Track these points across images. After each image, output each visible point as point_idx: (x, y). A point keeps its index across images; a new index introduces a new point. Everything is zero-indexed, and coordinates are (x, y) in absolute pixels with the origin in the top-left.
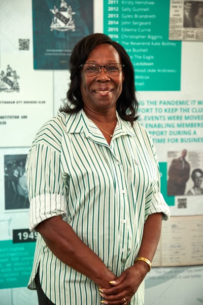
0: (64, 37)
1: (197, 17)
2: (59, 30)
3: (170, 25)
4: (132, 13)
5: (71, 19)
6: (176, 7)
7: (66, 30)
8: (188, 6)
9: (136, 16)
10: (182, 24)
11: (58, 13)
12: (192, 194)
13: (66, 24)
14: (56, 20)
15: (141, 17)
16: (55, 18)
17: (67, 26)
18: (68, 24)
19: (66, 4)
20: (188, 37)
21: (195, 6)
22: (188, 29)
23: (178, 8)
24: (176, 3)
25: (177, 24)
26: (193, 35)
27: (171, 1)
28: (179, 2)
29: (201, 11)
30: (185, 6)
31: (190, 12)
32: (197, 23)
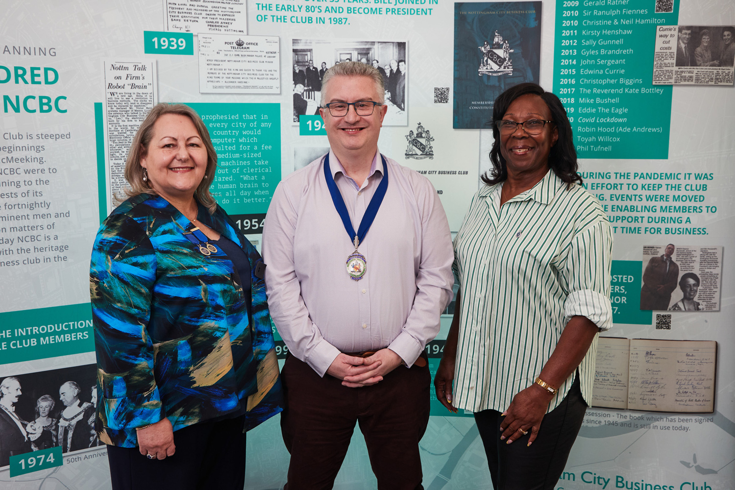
0: (497, 84)
4: (598, 47)
5: (507, 59)
6: (666, 36)
7: (500, 74)
8: (686, 34)
9: (603, 52)
10: (674, 61)
11: (489, 52)
12: (680, 309)
13: (500, 66)
14: (487, 61)
15: (610, 52)
16: (486, 58)
17: (502, 69)
18: (503, 67)
19: (501, 38)
20: (683, 80)
21: (695, 34)
22: (683, 68)
23: (669, 38)
24: (665, 30)
25: (666, 61)
26: (691, 77)
27: (658, 27)
28: (670, 30)
29: (705, 40)
30: (680, 34)
31: (688, 44)
32: (699, 59)
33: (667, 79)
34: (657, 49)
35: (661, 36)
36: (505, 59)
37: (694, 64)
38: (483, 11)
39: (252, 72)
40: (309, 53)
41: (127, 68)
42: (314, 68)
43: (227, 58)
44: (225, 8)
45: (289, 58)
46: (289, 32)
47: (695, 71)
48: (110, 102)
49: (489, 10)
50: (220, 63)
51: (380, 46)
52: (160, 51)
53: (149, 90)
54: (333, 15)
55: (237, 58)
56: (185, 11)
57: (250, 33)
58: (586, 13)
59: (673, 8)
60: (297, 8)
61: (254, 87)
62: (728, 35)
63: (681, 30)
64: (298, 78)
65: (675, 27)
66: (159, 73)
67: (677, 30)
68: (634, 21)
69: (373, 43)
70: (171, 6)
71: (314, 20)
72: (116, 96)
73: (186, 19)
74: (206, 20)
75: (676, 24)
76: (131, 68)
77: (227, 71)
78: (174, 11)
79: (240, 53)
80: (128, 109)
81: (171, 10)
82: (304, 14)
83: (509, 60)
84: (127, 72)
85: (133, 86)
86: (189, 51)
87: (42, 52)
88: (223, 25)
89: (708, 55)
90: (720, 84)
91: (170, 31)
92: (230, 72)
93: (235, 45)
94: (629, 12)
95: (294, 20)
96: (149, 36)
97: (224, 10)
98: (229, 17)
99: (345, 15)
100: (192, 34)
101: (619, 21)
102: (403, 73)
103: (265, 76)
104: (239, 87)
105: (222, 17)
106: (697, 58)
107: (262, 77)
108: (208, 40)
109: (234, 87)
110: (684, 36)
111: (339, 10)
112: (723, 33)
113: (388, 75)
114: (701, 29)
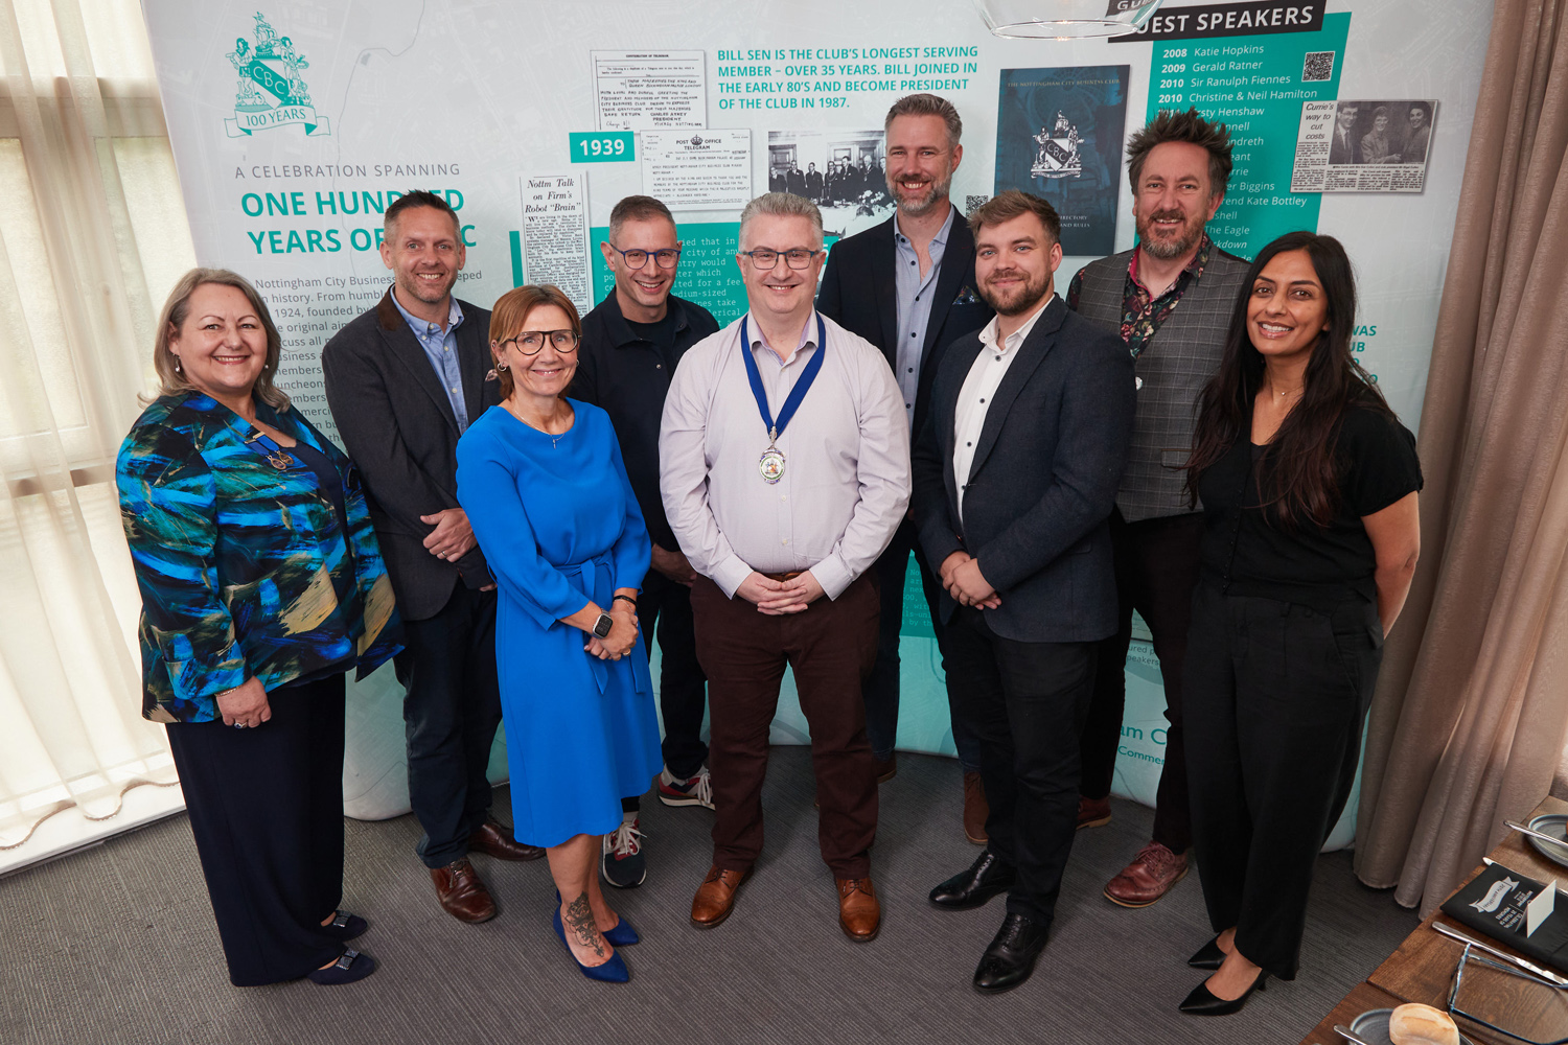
0: (1057, 190)
2: (1048, 176)
3: (1297, 159)
5: (1074, 153)
6: (1316, 117)
7: (1062, 175)
8: (1349, 113)
10: (1327, 157)
11: (1048, 142)
13: (1063, 164)
14: (1044, 156)
16: (1042, 153)
17: (1065, 168)
18: (1066, 165)
19: (1066, 122)
20: (1338, 185)
21: (1365, 113)
22: (1341, 168)
23: (1320, 121)
24: (1317, 107)
25: (1313, 156)
26: (1352, 180)
27: (1306, 104)
28: (1324, 107)
29: (1381, 123)
30: (1339, 114)
31: (1351, 129)
32: (1367, 153)
33: (1314, 184)
34: (1301, 138)
35: (1309, 118)
36: (1070, 154)
37: (1358, 159)
38: (1041, 82)
39: (713, 180)
40: (791, 151)
41: (549, 184)
42: (798, 171)
43: (679, 163)
44: (676, 93)
45: (764, 158)
46: (764, 122)
47: (1360, 171)
48: (529, 230)
49: (1052, 80)
50: (671, 170)
52: (591, 158)
53: (578, 211)
54: (826, 94)
55: (693, 162)
56: (623, 100)
57: (711, 126)
58: (1195, 83)
59: (1331, 74)
60: (775, 87)
61: (716, 201)
62: (1418, 114)
64: (776, 184)
65: (1332, 102)
66: (591, 189)
67: (1335, 108)
68: (1269, 95)
70: (603, 95)
71: (799, 102)
72: (536, 221)
73: (624, 112)
74: (651, 111)
75: (1335, 99)
76: (554, 183)
77: (679, 182)
78: (608, 102)
79: (697, 155)
80: (552, 237)
81: (605, 102)
82: (785, 94)
83: (1077, 154)
84: (548, 189)
85: (557, 207)
86: (629, 155)
87: (442, 169)
88: (674, 117)
89: (1383, 146)
90: (1399, 190)
91: (603, 130)
92: (683, 181)
93: (690, 144)
94: (1262, 81)
95: (771, 103)
96: (575, 139)
97: (675, 96)
98: (682, 106)
99: (842, 93)
100: (632, 133)
101: (1245, 95)
103: (731, 186)
104: (696, 202)
105: (673, 106)
106: (1365, 152)
107: (727, 186)
108: (655, 140)
109: (689, 202)
110: (1347, 117)
111: (835, 86)
112: (1410, 111)
114: (1375, 104)
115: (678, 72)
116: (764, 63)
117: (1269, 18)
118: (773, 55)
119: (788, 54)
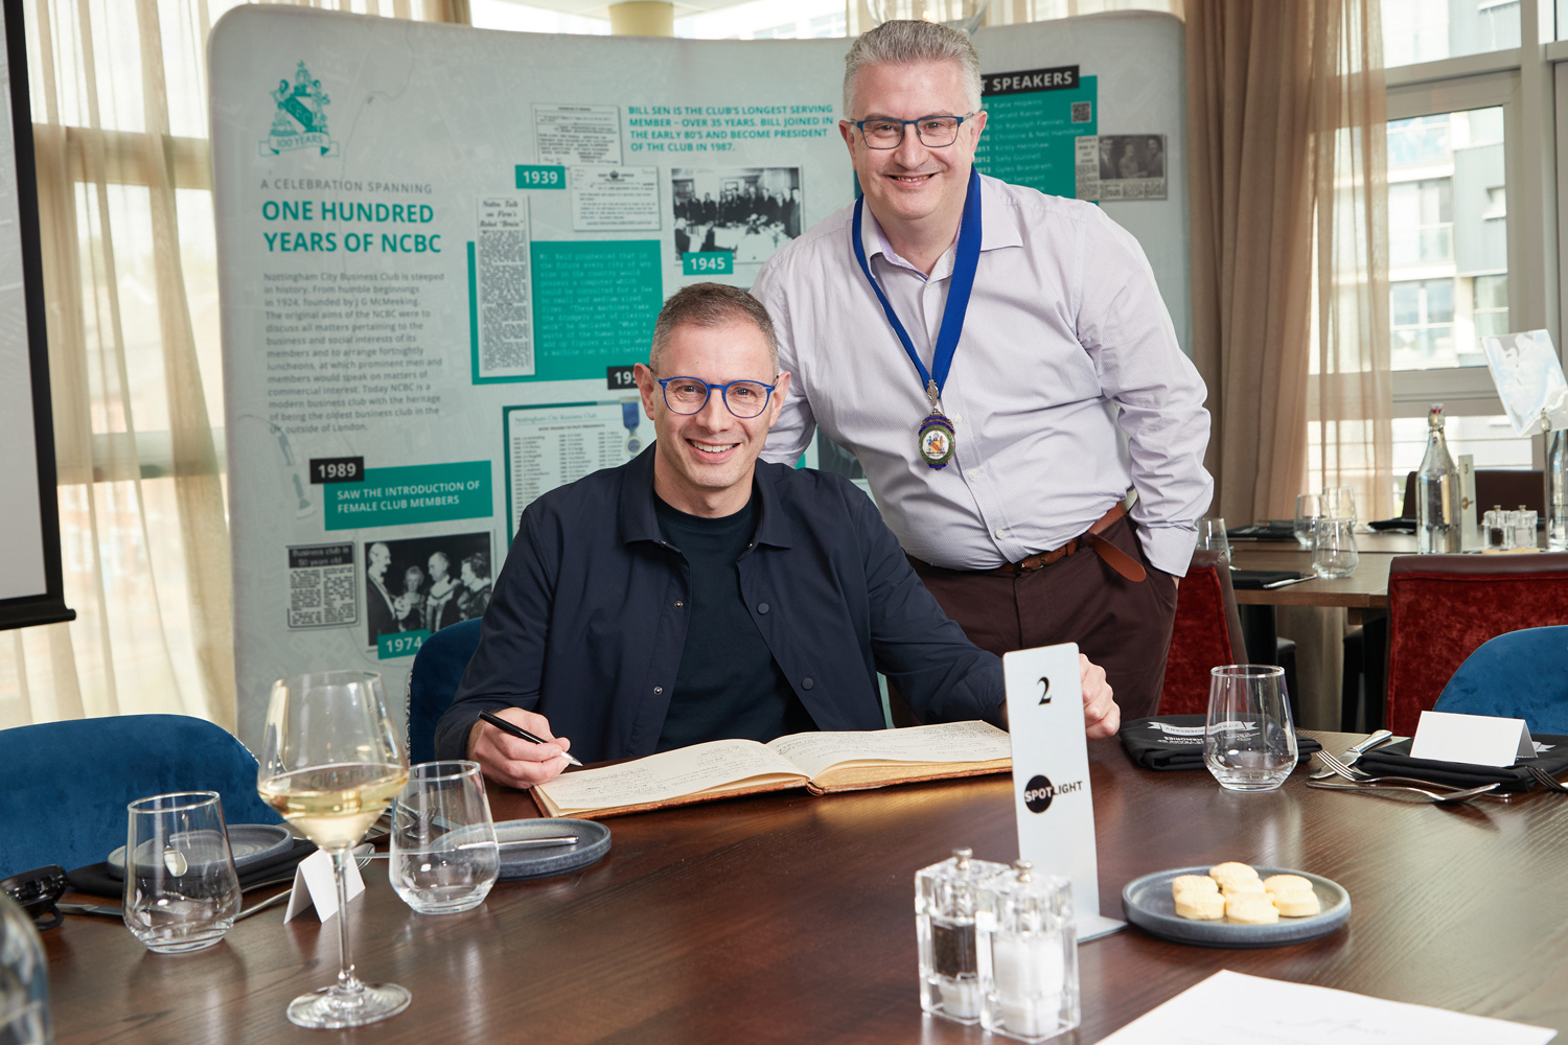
1: (1123, 161)
3: (1077, 177)
4: (1013, 164)
6: (1086, 148)
8: (1107, 144)
9: (1019, 168)
10: (1097, 174)
15: (1027, 168)
20: (1108, 194)
22: (1109, 182)
23: (1089, 150)
24: (1085, 141)
25: (1088, 175)
26: (1118, 191)
27: (1077, 139)
28: (1090, 140)
29: (1129, 150)
30: (1101, 144)
31: (1111, 155)
32: (1124, 171)
34: (1078, 163)
35: (1081, 148)
37: (1119, 176)
39: (628, 206)
40: (690, 184)
41: (498, 205)
42: (696, 200)
43: (602, 192)
44: (597, 138)
45: (669, 190)
46: (668, 161)
48: (482, 241)
50: (594, 197)
51: (770, 173)
52: (531, 186)
53: (521, 228)
54: (716, 141)
55: (612, 192)
56: (556, 142)
57: (626, 162)
58: (998, 127)
59: (1090, 117)
60: (675, 135)
61: (631, 223)
62: (1153, 144)
63: (1101, 140)
64: (679, 212)
66: (531, 210)
67: (1097, 140)
68: (1051, 133)
69: (762, 170)
70: (541, 137)
71: (694, 146)
72: (488, 234)
73: (557, 151)
74: (578, 151)
76: (503, 203)
77: (600, 207)
78: (545, 143)
79: (615, 186)
80: (500, 248)
81: (542, 142)
82: (683, 140)
84: (499, 209)
85: (505, 224)
86: (561, 184)
87: (419, 189)
88: (596, 156)
89: (1134, 166)
90: (1151, 197)
91: (541, 164)
92: (604, 206)
93: (609, 177)
94: (1044, 123)
95: (672, 147)
96: (520, 170)
97: (596, 140)
98: (602, 148)
99: (728, 140)
100: (563, 167)
101: (1034, 133)
102: (797, 202)
103: (642, 211)
104: (614, 223)
105: (595, 148)
107: (639, 211)
108: (581, 173)
109: (609, 223)
110: (1106, 147)
111: (722, 135)
112: (1148, 141)
113: (780, 203)
114: (1124, 138)
115: (597, 122)
116: (665, 116)
117: (1042, 80)
118: (672, 111)
119: (683, 111)
